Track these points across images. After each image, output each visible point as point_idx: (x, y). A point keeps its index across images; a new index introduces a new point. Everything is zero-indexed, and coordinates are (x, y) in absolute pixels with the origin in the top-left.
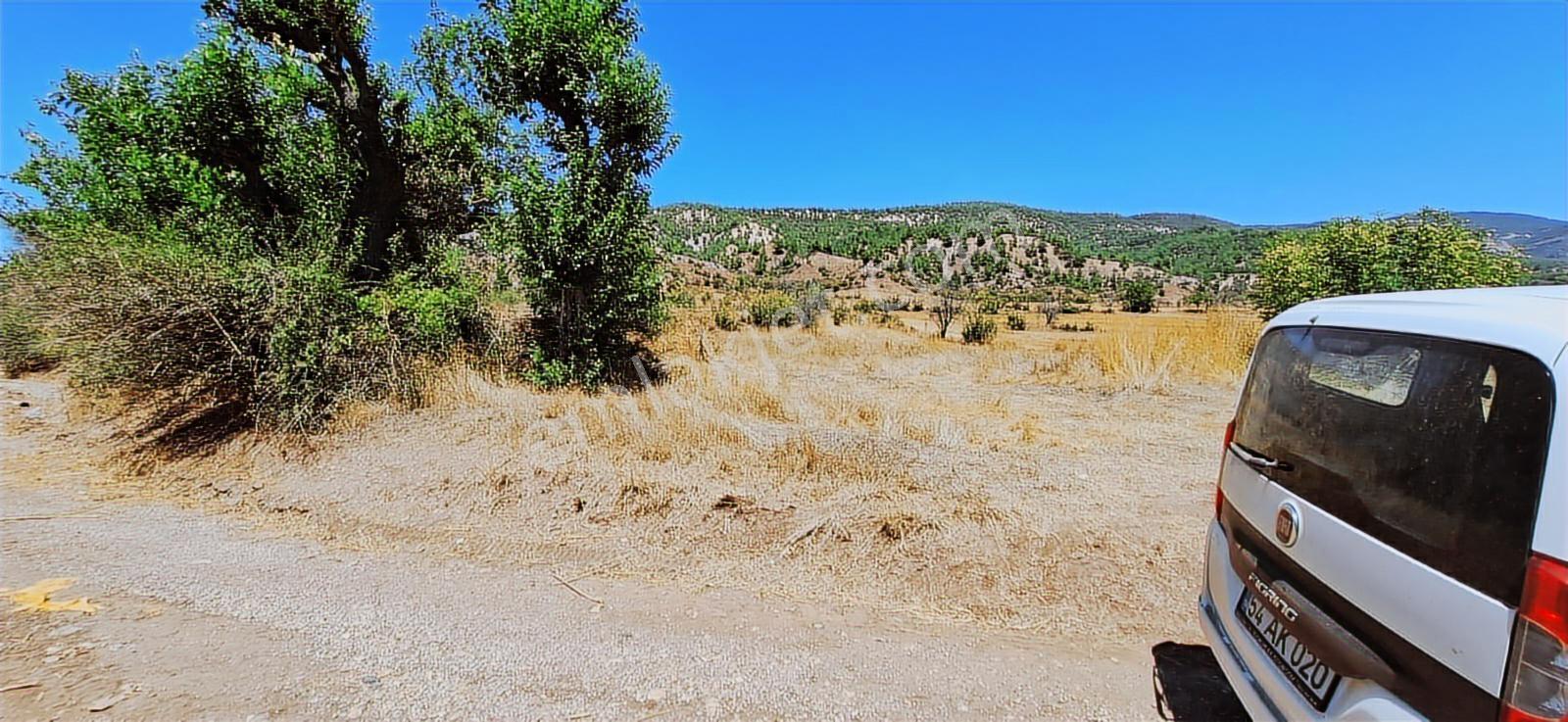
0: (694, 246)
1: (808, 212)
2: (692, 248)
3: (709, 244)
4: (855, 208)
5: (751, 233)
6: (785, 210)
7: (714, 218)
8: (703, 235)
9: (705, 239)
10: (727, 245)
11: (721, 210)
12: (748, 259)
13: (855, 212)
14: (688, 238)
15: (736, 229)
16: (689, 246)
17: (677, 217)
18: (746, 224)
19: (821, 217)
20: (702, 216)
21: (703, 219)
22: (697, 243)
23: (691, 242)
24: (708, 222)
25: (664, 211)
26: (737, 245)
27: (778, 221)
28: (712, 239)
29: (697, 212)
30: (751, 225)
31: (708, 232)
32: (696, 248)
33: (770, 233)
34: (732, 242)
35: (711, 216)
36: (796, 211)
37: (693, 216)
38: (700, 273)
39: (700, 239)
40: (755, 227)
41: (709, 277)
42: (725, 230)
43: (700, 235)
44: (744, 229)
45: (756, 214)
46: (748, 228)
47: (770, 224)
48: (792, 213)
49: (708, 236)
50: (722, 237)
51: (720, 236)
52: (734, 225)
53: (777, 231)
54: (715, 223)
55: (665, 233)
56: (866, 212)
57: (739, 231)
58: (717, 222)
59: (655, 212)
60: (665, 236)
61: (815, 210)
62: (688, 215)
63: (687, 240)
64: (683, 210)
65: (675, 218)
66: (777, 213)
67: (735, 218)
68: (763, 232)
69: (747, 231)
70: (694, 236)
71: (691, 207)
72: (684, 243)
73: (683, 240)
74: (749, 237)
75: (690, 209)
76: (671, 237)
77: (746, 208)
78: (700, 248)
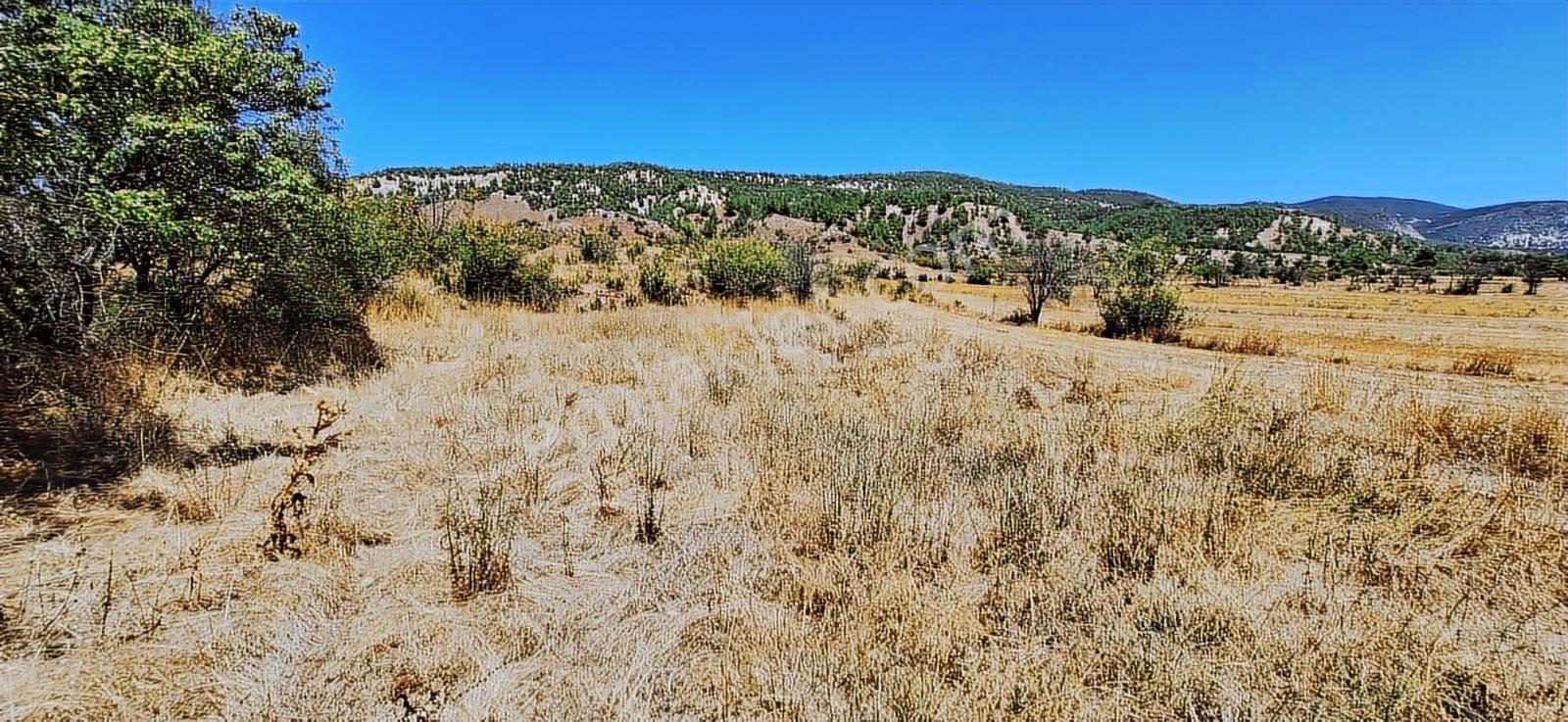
0: (639, 208)
1: (759, 176)
2: (637, 210)
3: (655, 207)
4: (807, 173)
5: (700, 196)
6: (736, 174)
7: (661, 180)
8: (649, 197)
9: (650, 201)
10: (673, 208)
11: (667, 171)
12: (696, 220)
13: (807, 177)
14: (632, 200)
15: (684, 192)
16: (633, 209)
17: (621, 177)
18: (694, 187)
19: (772, 182)
20: (648, 177)
21: (649, 181)
22: (641, 205)
23: (635, 204)
24: (654, 183)
26: (684, 207)
27: (728, 185)
28: (658, 201)
29: (642, 172)
30: (699, 188)
31: (654, 194)
32: (641, 211)
33: (720, 198)
34: (679, 204)
35: (658, 177)
36: (747, 175)
37: (638, 176)
38: (641, 233)
39: (646, 202)
40: (704, 191)
41: (652, 237)
42: (673, 193)
43: (645, 197)
44: (692, 192)
45: (705, 177)
46: (696, 190)
47: (719, 188)
48: (743, 176)
49: (653, 198)
50: (669, 199)
51: (666, 198)
52: (682, 187)
53: (727, 195)
54: (661, 185)
55: (607, 193)
56: (818, 179)
57: (687, 194)
58: (663, 184)
59: (597, 171)
60: (607, 197)
61: (766, 175)
62: (632, 176)
63: (632, 202)
64: (627, 169)
65: (619, 178)
66: (727, 176)
67: (683, 181)
68: (712, 195)
69: (696, 194)
70: (638, 198)
71: (635, 167)
72: (628, 204)
73: (627, 202)
74: (697, 201)
75: (634, 169)
76: (613, 197)
77: (694, 170)
78: (645, 210)
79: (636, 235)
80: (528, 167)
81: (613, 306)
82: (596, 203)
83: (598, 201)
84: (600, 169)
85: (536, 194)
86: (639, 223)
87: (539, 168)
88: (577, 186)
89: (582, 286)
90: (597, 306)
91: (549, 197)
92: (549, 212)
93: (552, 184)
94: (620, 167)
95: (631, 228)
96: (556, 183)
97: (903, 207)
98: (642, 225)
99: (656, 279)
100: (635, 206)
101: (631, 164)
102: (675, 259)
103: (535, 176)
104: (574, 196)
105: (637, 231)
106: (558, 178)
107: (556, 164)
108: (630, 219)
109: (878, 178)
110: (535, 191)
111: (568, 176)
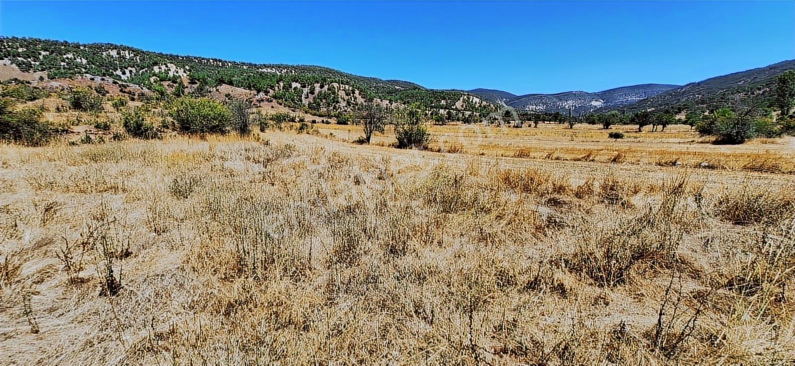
0: (122, 76)
1: (211, 61)
2: (120, 77)
3: (135, 75)
4: (243, 61)
5: (170, 70)
6: (195, 58)
7: (138, 57)
8: (130, 68)
9: (131, 72)
10: (150, 77)
11: (143, 52)
12: (168, 86)
13: (243, 64)
14: (116, 70)
15: (157, 67)
16: (117, 75)
17: (104, 53)
18: (165, 64)
19: (220, 65)
20: (127, 55)
21: (128, 57)
22: (124, 73)
23: (119, 72)
24: (133, 60)
25: (90, 48)
26: (158, 77)
27: (190, 64)
28: (138, 72)
29: (122, 52)
30: (169, 65)
31: (134, 67)
32: (123, 77)
33: (185, 72)
34: (154, 75)
35: (135, 55)
36: (203, 59)
37: (119, 53)
38: (125, 92)
39: (127, 71)
40: (173, 67)
41: (134, 95)
42: (148, 67)
43: (127, 68)
44: (163, 67)
45: (173, 58)
46: (167, 66)
47: (184, 66)
48: (200, 60)
49: (134, 70)
50: (146, 71)
51: (144, 70)
52: (155, 64)
53: (190, 71)
54: (138, 60)
55: (93, 64)
56: (250, 65)
57: (160, 68)
58: (141, 61)
59: (82, 48)
60: (94, 66)
61: (216, 60)
62: (114, 53)
63: (115, 71)
64: (109, 48)
65: (102, 54)
66: (189, 59)
67: (156, 60)
68: (179, 70)
69: (166, 69)
70: (121, 69)
71: (116, 47)
72: (112, 72)
73: (111, 71)
74: (168, 73)
75: (116, 49)
76: (99, 67)
77: (164, 53)
78: (128, 77)
79: (121, 93)
80: (15, 39)
81: (102, 140)
82: (84, 70)
83: (85, 68)
84: (85, 46)
85: (25, 60)
86: (123, 86)
87: (25, 41)
88: (65, 56)
89: (72, 127)
90: (88, 140)
91: (38, 63)
92: (39, 74)
93: (40, 54)
94: (103, 46)
95: (116, 89)
96: (43, 53)
97: (301, 84)
98: (125, 87)
99: (136, 122)
100: (117, 74)
101: (112, 45)
102: (153, 110)
103: (21, 47)
104: (62, 64)
105: (121, 91)
106: (46, 50)
107: (43, 39)
108: (115, 83)
109: (286, 67)
110: (24, 58)
111: (55, 48)
